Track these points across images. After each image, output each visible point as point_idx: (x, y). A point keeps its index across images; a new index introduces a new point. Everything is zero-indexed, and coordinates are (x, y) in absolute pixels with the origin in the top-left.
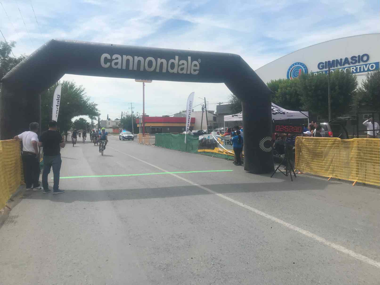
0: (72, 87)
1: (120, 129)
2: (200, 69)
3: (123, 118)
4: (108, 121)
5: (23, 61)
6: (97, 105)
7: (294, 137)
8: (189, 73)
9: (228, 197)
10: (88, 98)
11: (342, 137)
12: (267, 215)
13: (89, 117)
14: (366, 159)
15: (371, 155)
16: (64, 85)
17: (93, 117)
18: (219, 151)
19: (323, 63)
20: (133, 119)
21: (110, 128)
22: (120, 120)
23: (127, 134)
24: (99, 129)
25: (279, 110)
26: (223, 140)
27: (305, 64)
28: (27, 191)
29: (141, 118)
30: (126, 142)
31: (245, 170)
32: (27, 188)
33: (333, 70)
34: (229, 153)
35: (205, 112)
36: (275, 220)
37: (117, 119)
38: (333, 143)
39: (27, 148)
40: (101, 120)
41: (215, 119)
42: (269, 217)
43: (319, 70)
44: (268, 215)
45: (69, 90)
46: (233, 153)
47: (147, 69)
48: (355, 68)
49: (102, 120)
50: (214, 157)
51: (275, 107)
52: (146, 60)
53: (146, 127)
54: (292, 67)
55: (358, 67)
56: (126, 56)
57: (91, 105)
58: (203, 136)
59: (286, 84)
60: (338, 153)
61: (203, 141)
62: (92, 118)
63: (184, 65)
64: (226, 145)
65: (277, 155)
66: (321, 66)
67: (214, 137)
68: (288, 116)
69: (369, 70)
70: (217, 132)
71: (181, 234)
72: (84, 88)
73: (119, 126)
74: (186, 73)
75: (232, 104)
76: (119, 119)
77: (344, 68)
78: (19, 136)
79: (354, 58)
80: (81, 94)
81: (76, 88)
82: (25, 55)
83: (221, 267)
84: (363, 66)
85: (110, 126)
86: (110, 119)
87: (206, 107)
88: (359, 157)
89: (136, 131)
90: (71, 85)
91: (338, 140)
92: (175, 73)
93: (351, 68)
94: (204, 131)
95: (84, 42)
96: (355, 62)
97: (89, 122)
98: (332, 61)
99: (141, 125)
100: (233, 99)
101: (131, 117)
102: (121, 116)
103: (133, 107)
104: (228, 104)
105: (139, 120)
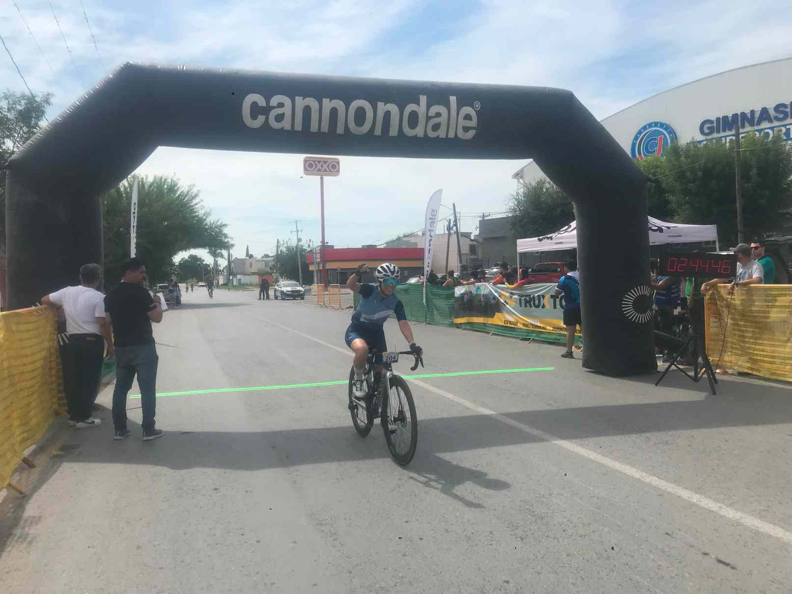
0: (172, 188)
1: (275, 277)
3: (279, 253)
4: (249, 261)
6: (225, 225)
10: (208, 211)
13: (208, 252)
16: (155, 184)
17: (219, 251)
19: (711, 120)
20: (302, 256)
21: (254, 274)
22: (272, 258)
23: (290, 285)
24: (229, 277)
26: (513, 295)
27: (671, 126)
29: (317, 252)
30: (289, 304)
35: (454, 238)
37: (267, 256)
40: (234, 257)
41: (473, 249)
43: (701, 137)
45: (166, 195)
48: (784, 130)
49: (236, 258)
52: (349, 109)
53: (327, 269)
54: (642, 133)
57: (213, 226)
62: (214, 254)
66: (708, 128)
68: (670, 236)
72: (199, 191)
73: (270, 268)
75: (513, 216)
76: (271, 255)
77: (760, 131)
79: (781, 109)
80: (193, 204)
81: (182, 192)
85: (254, 270)
86: (253, 256)
87: (456, 225)
89: (308, 279)
90: (171, 185)
92: (419, 136)
93: (776, 130)
96: (785, 115)
97: (208, 264)
98: (732, 117)
99: (319, 266)
100: (517, 206)
101: (297, 251)
102: (276, 249)
103: (300, 229)
104: (505, 216)
105: (313, 255)
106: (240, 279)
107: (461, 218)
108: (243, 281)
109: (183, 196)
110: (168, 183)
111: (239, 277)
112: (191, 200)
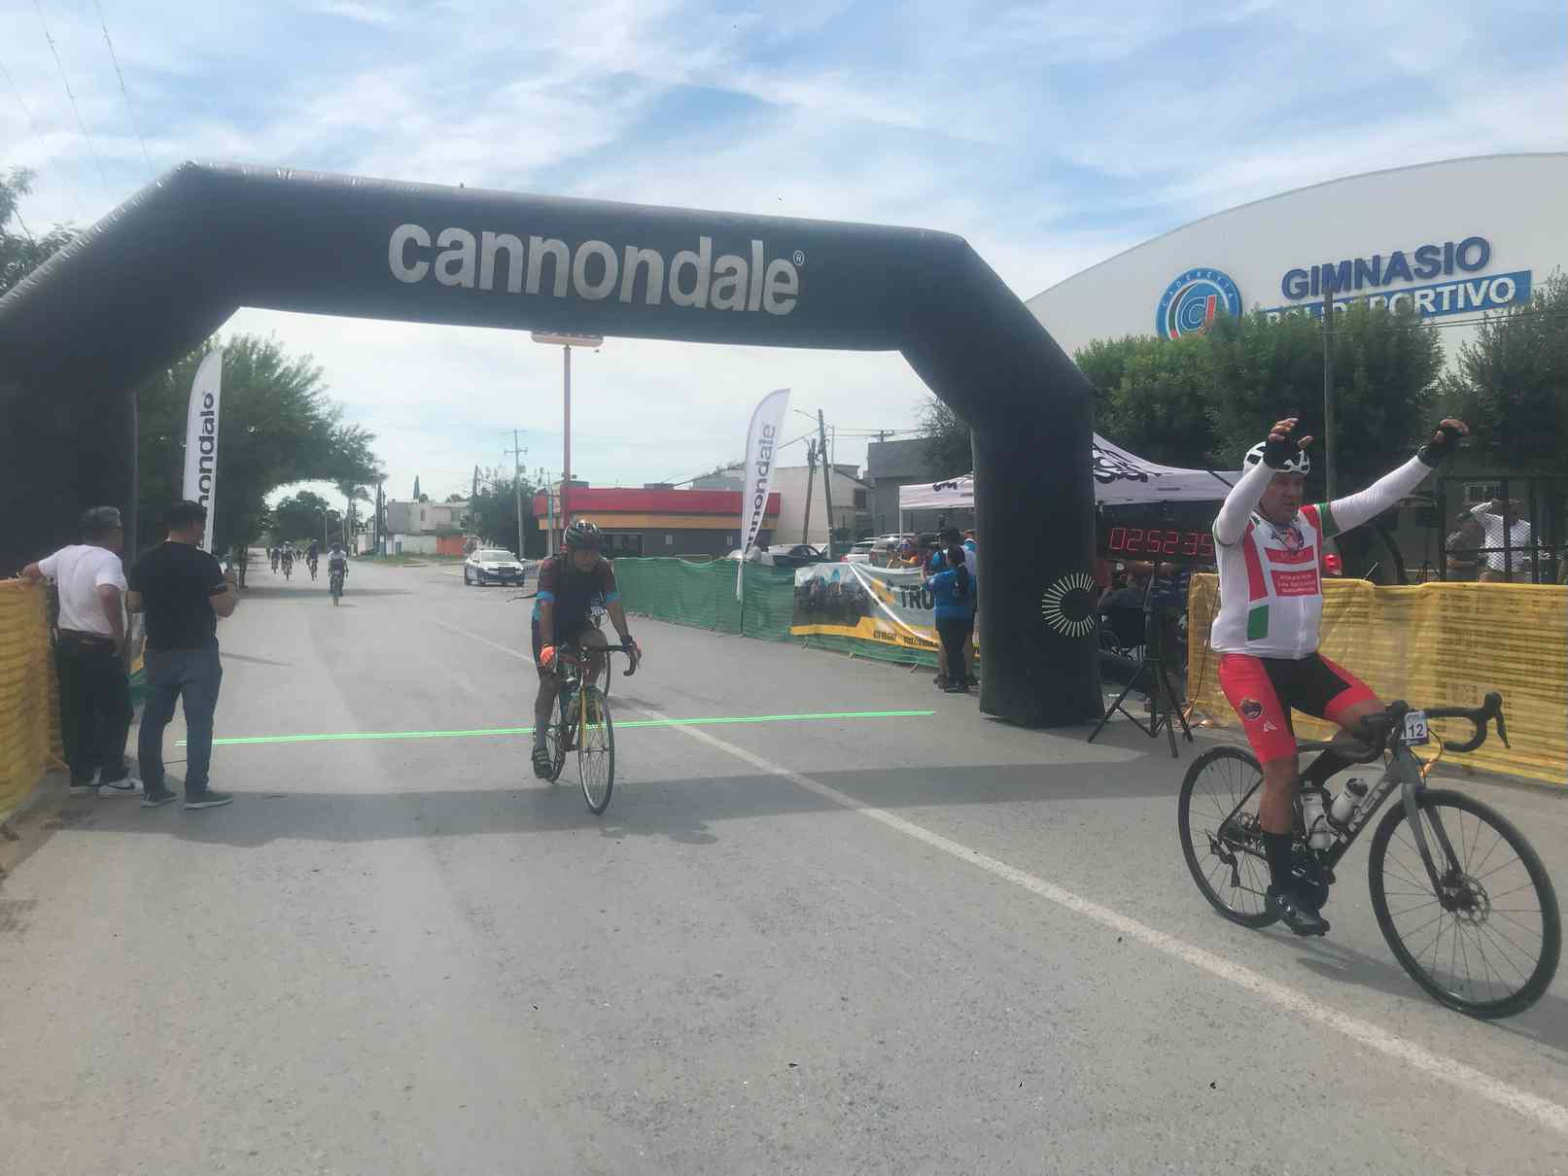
0: (268, 361)
1: (468, 540)
2: (799, 292)
3: (479, 493)
4: (418, 508)
5: (64, 254)
6: (371, 437)
7: (1183, 575)
8: (754, 306)
9: (914, 822)
10: (337, 408)
11: (1377, 578)
12: (1070, 898)
13: (337, 488)
14: (1477, 667)
15: (1495, 652)
16: (233, 351)
17: (359, 486)
18: (877, 633)
19: (1305, 272)
20: (525, 501)
21: (428, 533)
23: (497, 558)
24: (378, 539)
25: (1125, 465)
26: (893, 585)
27: (1231, 276)
28: (73, 796)
29: (555, 494)
30: (493, 596)
31: (985, 711)
32: (73, 785)
33: (1345, 301)
34: (920, 640)
35: (821, 472)
36: (1106, 920)
37: (456, 498)
38: (1341, 600)
39: (77, 617)
40: (388, 499)
41: (860, 498)
42: (1079, 904)
43: (1286, 303)
44: (1075, 896)
45: (254, 374)
46: (935, 641)
47: (580, 292)
48: (1431, 294)
49: (394, 500)
50: (856, 656)
51: (1107, 452)
52: (577, 256)
54: (1177, 288)
55: (1446, 290)
56: (496, 237)
57: (347, 437)
58: (812, 569)
59: (1152, 356)
60: (1361, 640)
61: (812, 591)
62: (349, 492)
63: (736, 277)
64: (904, 606)
65: (1113, 648)
66: (1298, 285)
67: (859, 572)
68: (1160, 489)
69: (1487, 303)
70: (872, 554)
71: (716, 978)
72: (320, 369)
73: (461, 522)
74: (742, 308)
75: (929, 438)
76: (463, 497)
77: (1389, 295)
78: (45, 564)
79: (1429, 256)
80: (307, 393)
81: (285, 370)
82: (71, 227)
83: (883, 1115)
84: (1466, 288)
85: (427, 525)
86: (427, 498)
87: (823, 451)
88: (1447, 658)
89: (534, 545)
90: (266, 350)
91: (1363, 590)
92: (697, 305)
93: (1418, 294)
94: (817, 552)
95: (321, 177)
96: (1433, 268)
97: (337, 510)
98: (1340, 267)
99: (557, 522)
100: (937, 418)
101: (514, 491)
102: (472, 484)
103: (521, 446)
104: (915, 438)
105: (548, 500)
106: (400, 543)
107: (836, 437)
108: (404, 548)
109: (287, 376)
110: (260, 350)
111: (397, 538)
112: (302, 386)
